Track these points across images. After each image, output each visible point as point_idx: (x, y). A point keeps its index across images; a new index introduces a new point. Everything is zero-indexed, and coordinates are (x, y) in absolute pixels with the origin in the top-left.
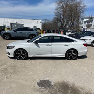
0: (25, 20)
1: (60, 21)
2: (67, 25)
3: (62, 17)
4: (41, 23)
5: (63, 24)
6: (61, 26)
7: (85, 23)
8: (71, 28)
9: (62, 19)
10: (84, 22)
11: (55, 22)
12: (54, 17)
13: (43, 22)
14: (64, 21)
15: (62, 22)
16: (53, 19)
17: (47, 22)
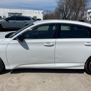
0: (26, 10)
1: (63, 11)
2: (70, 15)
3: (65, 7)
4: (42, 13)
5: (66, 14)
6: (64, 17)
7: (89, 14)
8: (75, 18)
9: (65, 9)
10: (88, 12)
11: (57, 13)
12: (57, 7)
13: (45, 13)
14: (67, 11)
15: (64, 13)
16: (55, 10)
17: (48, 13)
